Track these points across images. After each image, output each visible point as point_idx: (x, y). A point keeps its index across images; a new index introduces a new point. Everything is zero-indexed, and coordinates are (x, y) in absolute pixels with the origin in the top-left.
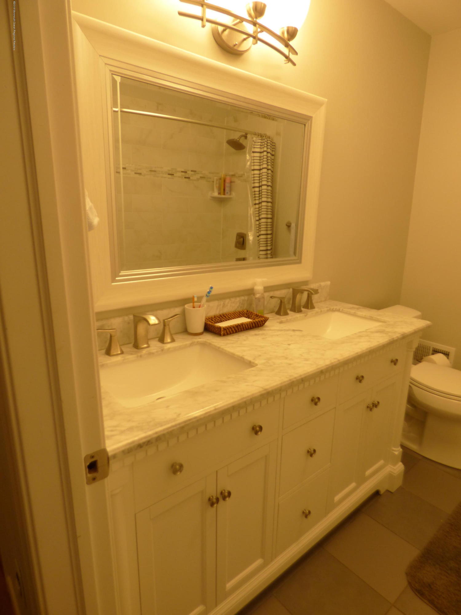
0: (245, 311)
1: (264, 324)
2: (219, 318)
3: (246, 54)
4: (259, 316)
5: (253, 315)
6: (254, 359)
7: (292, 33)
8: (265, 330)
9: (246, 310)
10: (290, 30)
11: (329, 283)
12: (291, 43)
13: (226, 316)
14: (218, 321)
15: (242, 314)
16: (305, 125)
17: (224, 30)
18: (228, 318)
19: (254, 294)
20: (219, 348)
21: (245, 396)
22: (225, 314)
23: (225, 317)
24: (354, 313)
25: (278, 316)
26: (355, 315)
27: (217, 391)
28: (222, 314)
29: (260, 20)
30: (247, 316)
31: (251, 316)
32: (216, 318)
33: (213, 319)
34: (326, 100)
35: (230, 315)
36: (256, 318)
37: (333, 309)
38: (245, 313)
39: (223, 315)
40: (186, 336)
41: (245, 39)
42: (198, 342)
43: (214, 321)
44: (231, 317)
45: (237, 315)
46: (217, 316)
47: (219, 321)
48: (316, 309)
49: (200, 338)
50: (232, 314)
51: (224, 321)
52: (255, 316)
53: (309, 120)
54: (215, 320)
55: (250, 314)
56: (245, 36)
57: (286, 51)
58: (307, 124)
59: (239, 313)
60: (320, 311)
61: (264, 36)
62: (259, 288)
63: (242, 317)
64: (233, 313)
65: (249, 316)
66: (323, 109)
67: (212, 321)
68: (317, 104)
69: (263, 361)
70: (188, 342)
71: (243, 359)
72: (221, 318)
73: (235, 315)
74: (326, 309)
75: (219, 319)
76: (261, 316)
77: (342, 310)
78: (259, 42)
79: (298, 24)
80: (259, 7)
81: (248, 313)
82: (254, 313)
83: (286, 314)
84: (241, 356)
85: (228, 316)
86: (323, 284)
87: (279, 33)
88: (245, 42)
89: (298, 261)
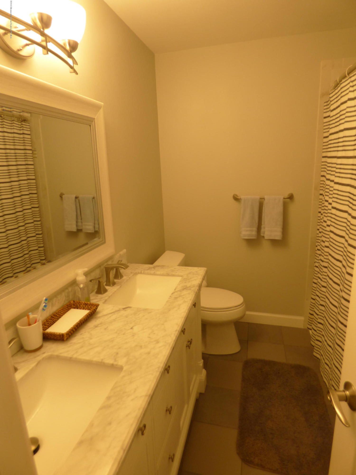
0: (72, 303)
1: (96, 311)
2: (51, 319)
3: (29, 60)
4: (88, 305)
5: (81, 304)
6: (115, 360)
7: (74, 46)
8: (100, 317)
9: (72, 301)
10: (71, 43)
11: (125, 250)
12: (73, 54)
13: (56, 314)
14: (51, 324)
15: (69, 306)
16: (90, 126)
17: (5, 34)
18: (59, 316)
19: (78, 285)
20: (71, 358)
21: (139, 416)
22: (55, 313)
23: (56, 316)
24: (154, 273)
25: (100, 296)
26: (154, 274)
27: (110, 424)
28: (52, 314)
29: (47, 31)
30: (75, 306)
31: (80, 306)
32: (49, 321)
33: (46, 324)
34: (102, 104)
35: (60, 312)
36: (85, 307)
37: (136, 273)
38: (72, 304)
39: (54, 315)
40: (26, 356)
41: (27, 45)
42: (43, 359)
43: (47, 325)
44: (61, 313)
45: (66, 309)
46: (49, 319)
47: (52, 322)
48: (124, 278)
49: (44, 353)
50: (62, 310)
51: (56, 321)
52: (84, 305)
53: (93, 121)
54: (48, 323)
55: (78, 304)
56: (28, 42)
57: (70, 61)
58: (92, 125)
59: (67, 307)
60: (128, 278)
61: (51, 46)
62: (81, 278)
63: (70, 309)
64: (61, 308)
65: (77, 306)
66: (101, 111)
67: (46, 326)
68: (97, 108)
69: (125, 359)
70: (32, 365)
71: (104, 363)
72: (53, 319)
73: (64, 310)
74: (132, 275)
75: (51, 321)
76: (90, 304)
77: (144, 272)
78: (49, 53)
79: (78, 38)
80: (45, 18)
81: (76, 304)
82: (82, 303)
83: (106, 291)
84: (100, 361)
85: (59, 314)
86: (121, 253)
87: (62, 43)
88: (27, 47)
89: (103, 241)
